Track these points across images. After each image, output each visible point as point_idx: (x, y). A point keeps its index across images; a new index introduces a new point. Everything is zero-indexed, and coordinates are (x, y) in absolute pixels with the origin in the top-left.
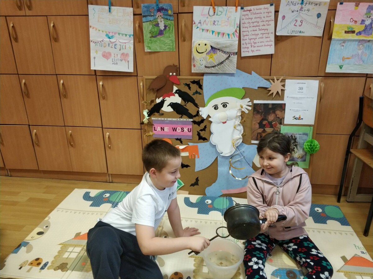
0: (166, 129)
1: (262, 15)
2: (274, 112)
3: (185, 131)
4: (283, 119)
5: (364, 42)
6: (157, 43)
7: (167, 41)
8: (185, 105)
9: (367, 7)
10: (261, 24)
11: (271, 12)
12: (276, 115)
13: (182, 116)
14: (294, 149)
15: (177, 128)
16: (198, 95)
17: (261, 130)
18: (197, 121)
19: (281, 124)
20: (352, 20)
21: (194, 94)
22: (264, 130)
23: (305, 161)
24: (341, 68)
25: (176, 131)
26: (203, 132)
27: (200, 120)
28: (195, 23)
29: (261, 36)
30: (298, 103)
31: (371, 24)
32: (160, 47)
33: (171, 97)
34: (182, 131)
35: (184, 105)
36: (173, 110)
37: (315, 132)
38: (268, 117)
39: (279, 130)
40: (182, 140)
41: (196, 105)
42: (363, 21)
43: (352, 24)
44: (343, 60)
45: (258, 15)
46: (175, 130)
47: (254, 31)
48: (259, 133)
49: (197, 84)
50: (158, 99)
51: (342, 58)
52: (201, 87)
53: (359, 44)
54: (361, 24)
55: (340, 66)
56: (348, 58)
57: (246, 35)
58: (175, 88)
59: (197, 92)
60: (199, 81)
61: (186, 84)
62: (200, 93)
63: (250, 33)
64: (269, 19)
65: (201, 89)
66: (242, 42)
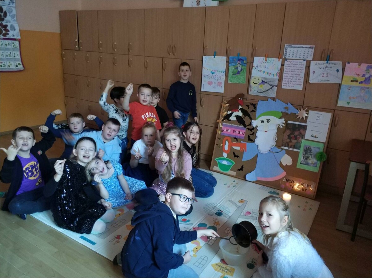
0: (229, 131)
1: (298, 66)
2: (299, 130)
3: (240, 134)
4: (304, 136)
5: (364, 88)
6: (235, 78)
7: (241, 77)
8: (244, 118)
10: (297, 71)
11: (303, 65)
12: (300, 132)
13: (240, 124)
17: (288, 141)
18: (250, 128)
19: (302, 138)
20: (356, 74)
21: (251, 112)
22: (291, 140)
25: (235, 132)
26: (252, 136)
27: (252, 128)
28: (254, 66)
29: (296, 78)
31: (370, 77)
32: (236, 80)
34: (238, 133)
36: (236, 120)
38: (295, 133)
40: (238, 139)
41: (251, 118)
42: (364, 75)
43: (356, 77)
44: (350, 99)
45: (296, 66)
47: (291, 74)
49: (253, 106)
51: (349, 97)
52: (255, 108)
53: (361, 89)
54: (362, 77)
55: (348, 103)
56: (353, 98)
57: (287, 76)
58: (240, 107)
59: (253, 111)
60: (255, 104)
61: (247, 105)
62: (255, 111)
63: (289, 75)
64: (302, 69)
65: (255, 109)
66: (283, 80)
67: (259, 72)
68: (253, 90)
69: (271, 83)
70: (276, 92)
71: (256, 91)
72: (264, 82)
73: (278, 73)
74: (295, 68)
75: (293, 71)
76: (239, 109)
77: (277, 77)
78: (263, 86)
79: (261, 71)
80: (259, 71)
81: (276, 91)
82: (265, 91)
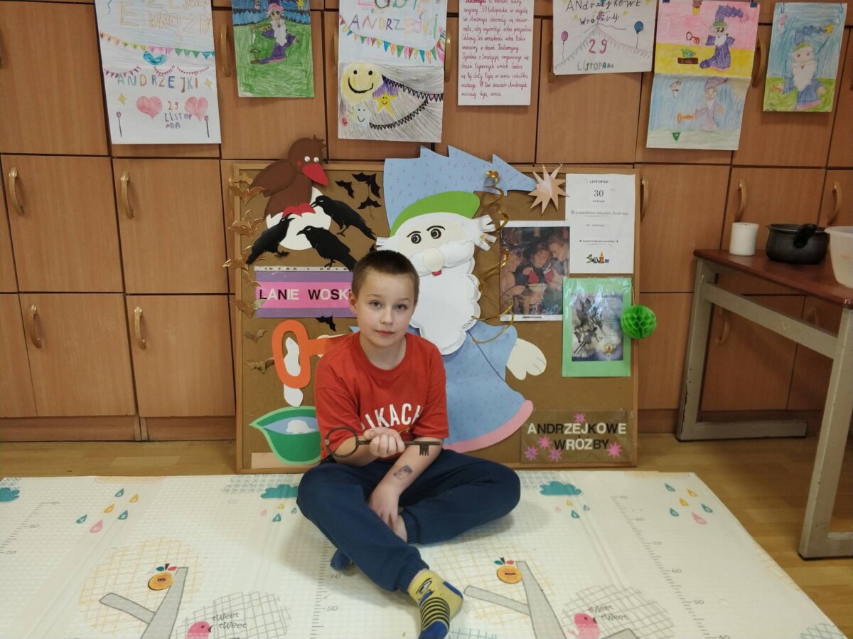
0: (292, 294)
1: (507, 16)
2: (546, 248)
3: (340, 298)
4: (565, 263)
5: (716, 82)
6: (268, 76)
7: (294, 72)
8: (341, 234)
9: (716, 9)
10: (505, 35)
11: (526, 12)
12: (551, 254)
13: (332, 262)
14: (596, 332)
15: (319, 291)
16: (372, 207)
17: (519, 290)
19: (562, 273)
20: (689, 35)
21: (363, 206)
22: (527, 287)
23: (621, 358)
24: (676, 138)
25: (317, 298)
28: (343, 22)
29: (503, 62)
30: (596, 225)
31: (726, 44)
32: (276, 86)
33: (303, 214)
34: (332, 298)
35: (338, 234)
36: (311, 246)
37: (638, 290)
38: (534, 259)
39: (559, 289)
40: (334, 321)
41: (368, 233)
42: (711, 40)
43: (690, 45)
44: (679, 122)
45: (499, 15)
46: (314, 297)
47: (487, 48)
48: (517, 296)
49: (369, 184)
50: (272, 217)
51: (677, 115)
52: (376, 189)
53: (708, 86)
54: (707, 44)
55: (674, 134)
56: (688, 117)
57: (471, 57)
58: (316, 193)
59: (369, 202)
60: (374, 176)
61: (341, 184)
62: (376, 204)
63: (480, 52)
64: (521, 25)
65: (378, 195)
66: (461, 71)
67: (367, 46)
68: (352, 119)
69: (421, 88)
70: (441, 122)
71: (366, 124)
72: (392, 82)
73: (439, 45)
74: (498, 25)
75: (492, 34)
76: (313, 200)
77: (440, 63)
78: (392, 100)
79: (374, 41)
80: (366, 41)
81: (441, 116)
82: (402, 121)
